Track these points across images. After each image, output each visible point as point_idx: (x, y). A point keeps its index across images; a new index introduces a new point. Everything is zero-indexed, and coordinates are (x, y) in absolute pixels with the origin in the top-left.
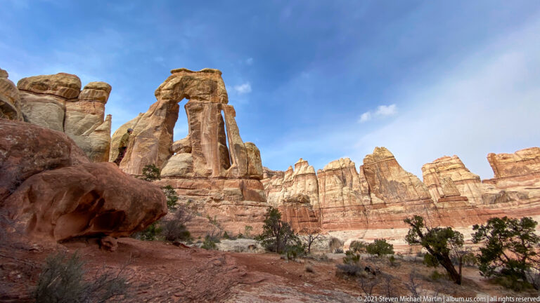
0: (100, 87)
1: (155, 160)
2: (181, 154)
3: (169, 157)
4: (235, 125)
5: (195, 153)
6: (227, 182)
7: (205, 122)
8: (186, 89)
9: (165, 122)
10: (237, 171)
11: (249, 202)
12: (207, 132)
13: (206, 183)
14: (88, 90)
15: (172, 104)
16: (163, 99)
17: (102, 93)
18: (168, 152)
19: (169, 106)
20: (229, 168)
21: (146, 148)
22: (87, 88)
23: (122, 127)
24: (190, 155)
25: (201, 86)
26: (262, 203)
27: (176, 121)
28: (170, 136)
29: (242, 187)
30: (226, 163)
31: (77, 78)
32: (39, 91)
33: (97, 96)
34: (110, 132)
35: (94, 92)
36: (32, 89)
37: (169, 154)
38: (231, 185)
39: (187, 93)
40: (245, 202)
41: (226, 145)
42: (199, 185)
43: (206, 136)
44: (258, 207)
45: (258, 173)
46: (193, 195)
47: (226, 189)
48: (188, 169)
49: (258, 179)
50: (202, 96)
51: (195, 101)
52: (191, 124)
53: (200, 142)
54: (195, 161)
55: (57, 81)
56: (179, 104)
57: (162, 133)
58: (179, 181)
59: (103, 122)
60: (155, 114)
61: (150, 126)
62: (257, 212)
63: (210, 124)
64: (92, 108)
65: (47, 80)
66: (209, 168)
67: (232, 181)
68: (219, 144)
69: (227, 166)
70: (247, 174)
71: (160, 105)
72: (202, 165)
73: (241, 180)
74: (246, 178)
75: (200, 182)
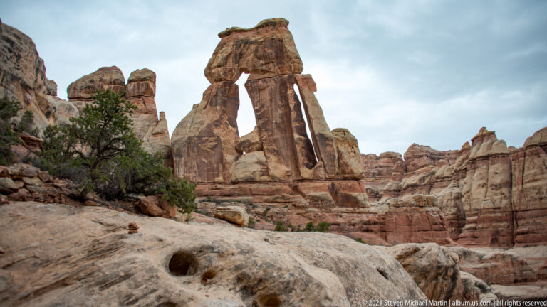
0: (143, 76)
1: (222, 162)
2: (252, 153)
3: (237, 158)
4: (316, 104)
5: (269, 150)
6: (312, 185)
7: (273, 107)
8: (241, 60)
9: (224, 112)
10: (325, 170)
11: (344, 209)
12: (279, 120)
13: (286, 187)
14: (133, 84)
15: (227, 87)
16: (216, 81)
17: (148, 85)
18: (235, 152)
19: (225, 90)
20: (313, 166)
21: (209, 150)
22: (130, 81)
23: (178, 126)
24: (261, 153)
25: (260, 53)
26: (361, 210)
27: (238, 109)
28: (234, 130)
29: (333, 190)
30: (309, 160)
31: (118, 71)
32: (89, 96)
33: (143, 89)
34: (168, 133)
35: (138, 85)
36: (82, 95)
37: (237, 154)
38: (317, 189)
39: (244, 66)
40: (337, 209)
41: (305, 135)
42: (277, 190)
43: (278, 126)
44: (355, 215)
45: (355, 171)
46: (272, 202)
47: (312, 193)
48: (261, 171)
49: (356, 179)
50: (264, 67)
51: (257, 76)
52: (256, 111)
53: (272, 135)
54: (269, 160)
55: (101, 80)
56: (237, 83)
57: (224, 128)
58: (254, 186)
59: (158, 122)
60: (211, 105)
61: (208, 121)
62: (353, 220)
63: (280, 108)
64: (143, 107)
65: (92, 81)
66: (288, 169)
67: (318, 184)
68: (296, 136)
69: (311, 164)
70: (337, 174)
71: (214, 90)
72: (279, 166)
73: (330, 183)
74: (338, 179)
75: (278, 186)
